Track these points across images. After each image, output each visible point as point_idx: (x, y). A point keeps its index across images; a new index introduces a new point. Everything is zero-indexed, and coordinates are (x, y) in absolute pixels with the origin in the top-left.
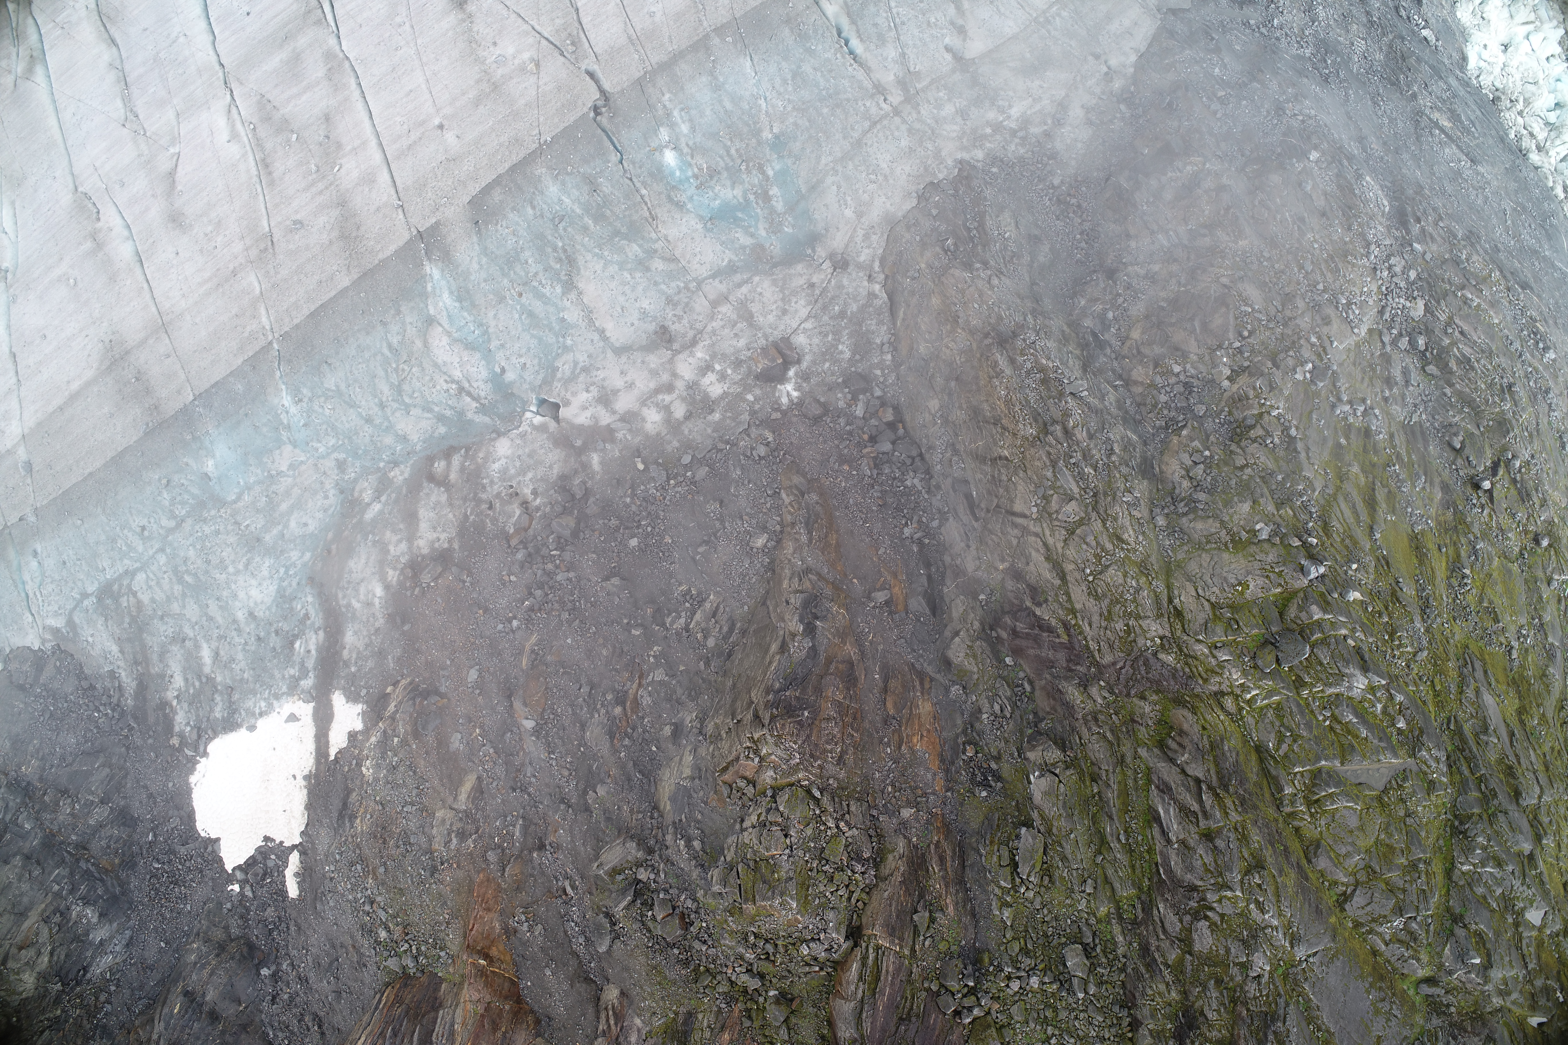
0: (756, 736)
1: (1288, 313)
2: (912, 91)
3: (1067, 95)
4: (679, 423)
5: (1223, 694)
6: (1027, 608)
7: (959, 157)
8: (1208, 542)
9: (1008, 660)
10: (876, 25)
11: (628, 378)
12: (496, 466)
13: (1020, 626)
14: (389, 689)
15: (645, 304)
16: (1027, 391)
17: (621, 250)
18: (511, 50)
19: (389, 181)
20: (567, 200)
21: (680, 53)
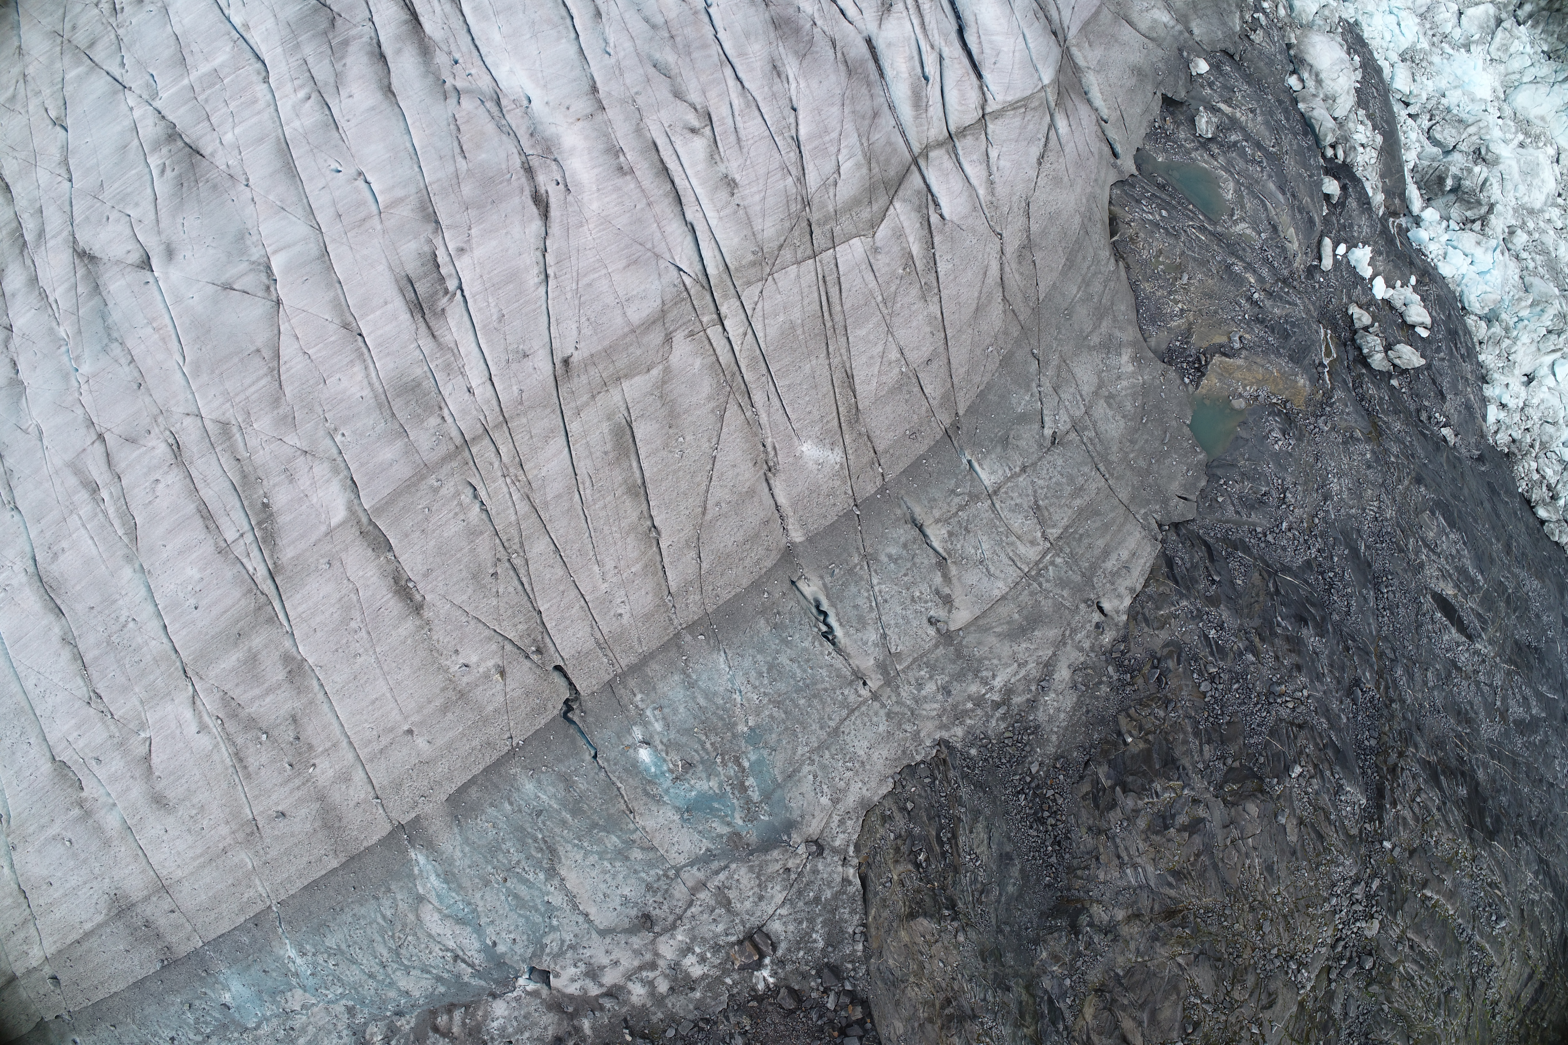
1: (1237, 996)
2: (892, 674)
3: (1054, 654)
4: (663, 998)
7: (937, 737)
10: (856, 607)
11: (613, 957)
12: (495, 1024)
15: (626, 891)
17: (600, 841)
18: (473, 659)
19: (366, 780)
20: (544, 797)
21: (650, 654)
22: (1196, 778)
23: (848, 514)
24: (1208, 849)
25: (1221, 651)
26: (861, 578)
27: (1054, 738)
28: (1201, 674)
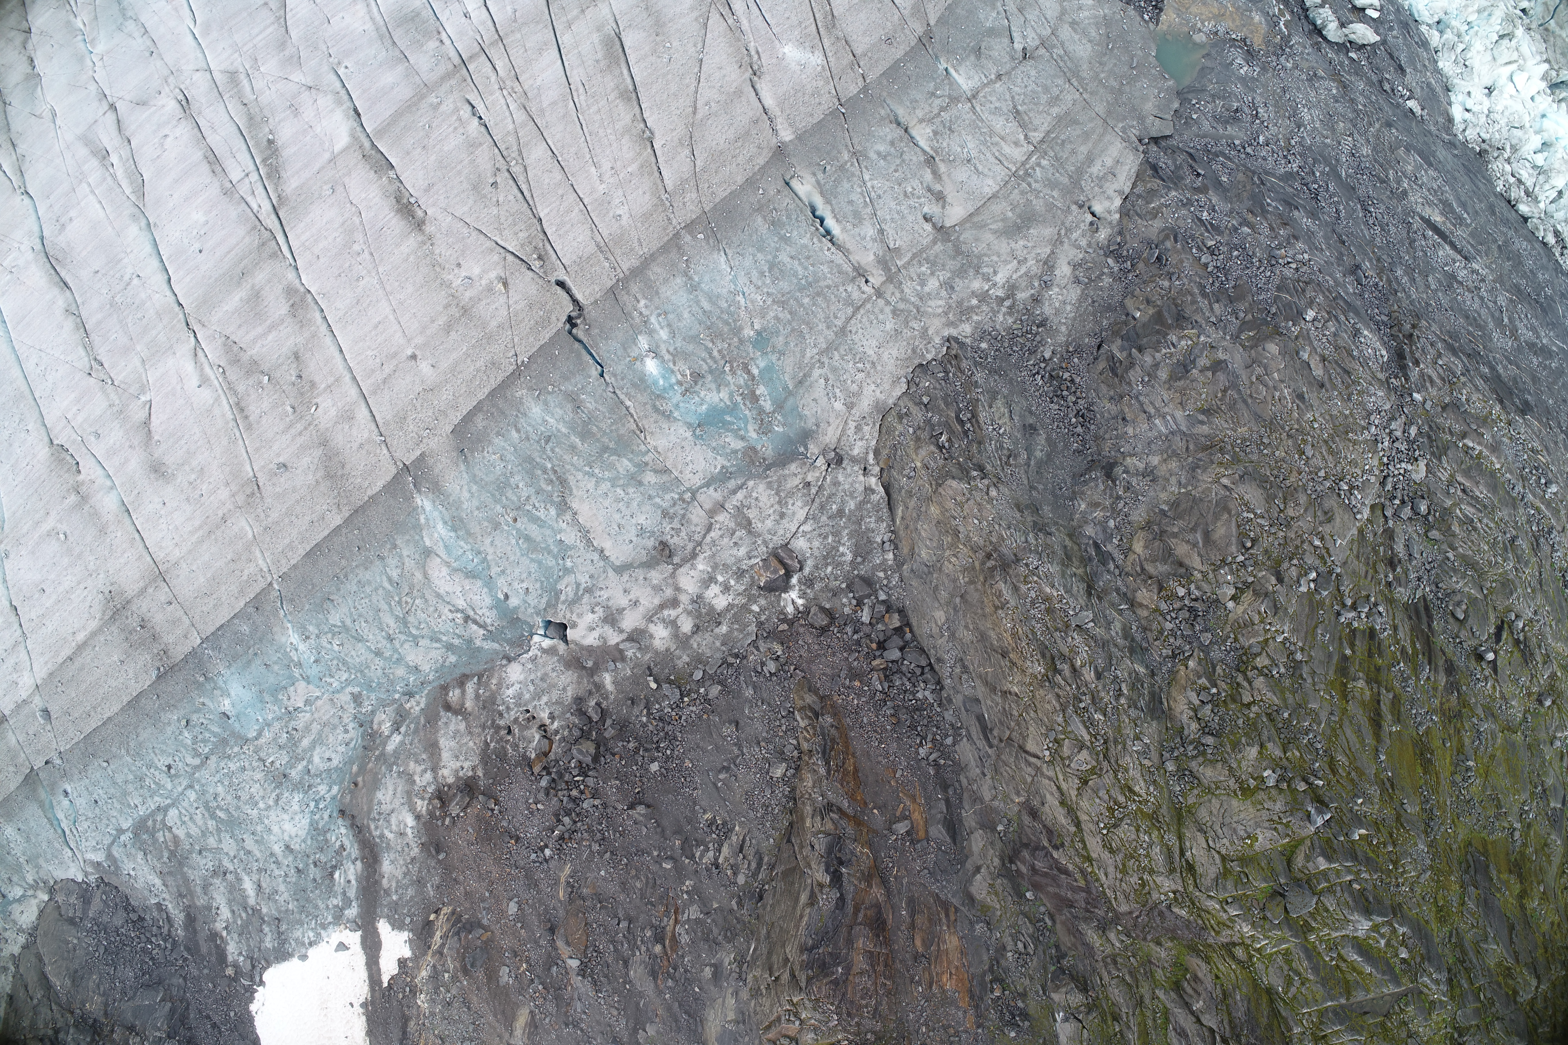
0: (795, 1000)
1: (1291, 512)
2: (894, 270)
3: (1053, 253)
4: (688, 638)
5: (1234, 944)
6: (1044, 848)
7: (946, 334)
8: (1218, 788)
9: (1029, 895)
10: (851, 202)
11: (632, 596)
12: (510, 692)
13: (1039, 864)
14: (432, 917)
15: (641, 519)
16: (1033, 622)
17: (611, 467)
18: (476, 271)
19: (369, 417)
20: (551, 421)
21: (652, 255)
22: (1211, 330)
23: (834, 113)
24: (1234, 386)
25: (1216, 229)
26: (853, 175)
27: (1063, 329)
28: (1199, 249)
